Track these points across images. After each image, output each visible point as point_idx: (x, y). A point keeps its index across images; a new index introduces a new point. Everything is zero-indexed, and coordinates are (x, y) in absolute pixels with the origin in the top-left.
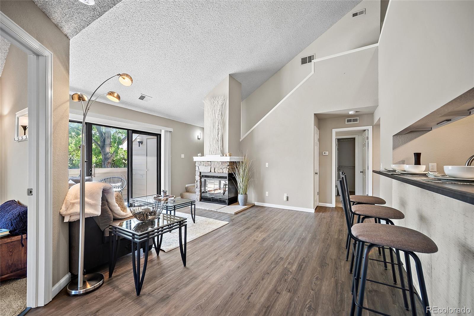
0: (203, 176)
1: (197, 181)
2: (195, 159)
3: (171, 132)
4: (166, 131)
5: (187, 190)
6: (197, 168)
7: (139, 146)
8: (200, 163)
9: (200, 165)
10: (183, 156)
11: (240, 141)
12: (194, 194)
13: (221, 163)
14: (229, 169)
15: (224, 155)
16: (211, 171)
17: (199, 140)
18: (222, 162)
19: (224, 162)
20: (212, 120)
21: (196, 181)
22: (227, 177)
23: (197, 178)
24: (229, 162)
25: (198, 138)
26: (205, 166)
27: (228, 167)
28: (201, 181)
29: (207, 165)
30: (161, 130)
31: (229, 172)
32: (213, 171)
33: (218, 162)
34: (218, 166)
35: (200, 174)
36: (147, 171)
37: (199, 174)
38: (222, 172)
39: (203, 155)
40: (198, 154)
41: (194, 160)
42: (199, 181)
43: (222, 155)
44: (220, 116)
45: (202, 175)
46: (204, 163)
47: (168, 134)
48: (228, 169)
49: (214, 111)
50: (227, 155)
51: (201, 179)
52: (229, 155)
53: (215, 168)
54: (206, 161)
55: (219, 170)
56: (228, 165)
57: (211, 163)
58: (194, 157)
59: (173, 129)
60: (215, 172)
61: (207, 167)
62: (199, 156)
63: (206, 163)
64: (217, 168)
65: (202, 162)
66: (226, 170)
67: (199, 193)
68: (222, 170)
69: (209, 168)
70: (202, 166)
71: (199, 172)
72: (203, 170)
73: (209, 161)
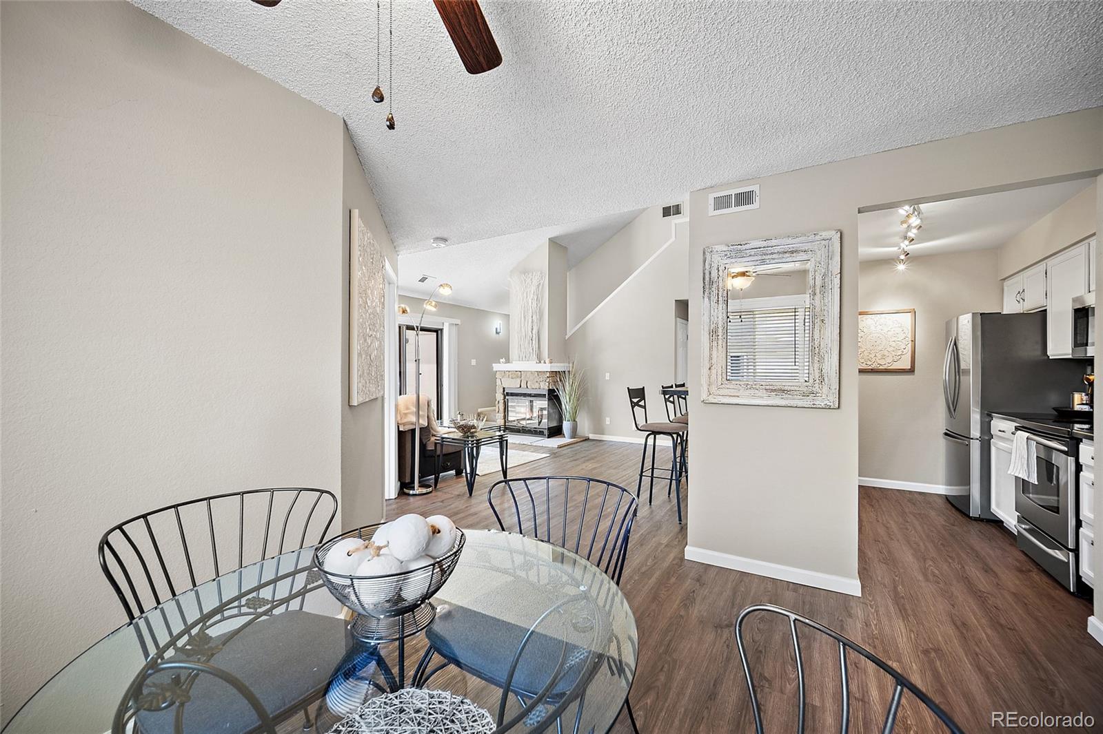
1: (498, 402)
2: (496, 367)
3: (459, 325)
4: (451, 325)
6: (498, 381)
8: (503, 374)
9: (503, 377)
10: (474, 362)
11: (567, 339)
13: (536, 374)
15: (542, 362)
16: (520, 386)
17: (498, 335)
18: (539, 373)
19: (541, 372)
20: (523, 307)
22: (546, 395)
23: (500, 397)
24: (549, 372)
25: (497, 332)
26: (512, 378)
27: (548, 380)
28: (505, 402)
29: (515, 376)
30: (443, 323)
31: (549, 387)
32: (524, 385)
33: (531, 372)
34: (531, 378)
35: (504, 391)
37: (502, 391)
38: (537, 387)
39: (508, 361)
40: (501, 360)
41: (494, 370)
42: (502, 401)
43: (537, 361)
44: (535, 302)
45: (507, 393)
46: (510, 373)
47: (455, 329)
48: (548, 382)
49: (525, 294)
50: (547, 361)
51: (505, 398)
52: (550, 361)
53: (527, 381)
54: (514, 371)
55: (534, 384)
56: (548, 376)
57: (521, 373)
58: (493, 365)
59: (460, 321)
60: (527, 388)
61: (514, 380)
62: (501, 363)
63: (512, 374)
64: (531, 381)
65: (507, 371)
66: (545, 384)
67: (502, 420)
68: (538, 385)
69: (518, 380)
70: (507, 378)
71: (502, 388)
72: (508, 383)
73: (518, 371)
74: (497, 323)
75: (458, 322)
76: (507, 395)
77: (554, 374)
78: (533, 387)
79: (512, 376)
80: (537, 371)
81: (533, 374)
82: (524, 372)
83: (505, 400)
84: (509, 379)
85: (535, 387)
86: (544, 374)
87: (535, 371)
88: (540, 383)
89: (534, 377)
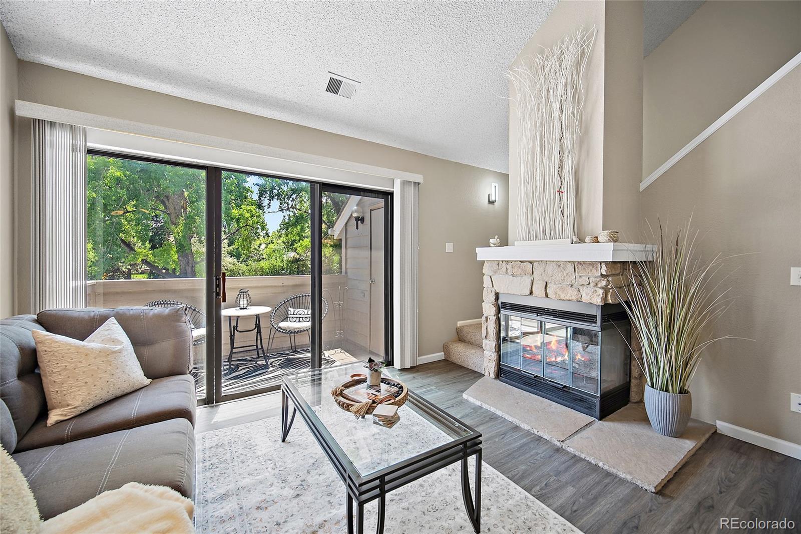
0: (505, 306)
1: (487, 318)
2: (482, 254)
3: (419, 184)
4: (405, 183)
5: (461, 337)
6: (486, 279)
7: (357, 228)
8: (496, 267)
9: (495, 272)
10: (449, 247)
11: (641, 190)
12: (478, 351)
13: (570, 268)
14: (606, 290)
15: (587, 239)
16: (531, 293)
17: (491, 206)
18: (577, 265)
19: (584, 263)
20: (538, 125)
21: (484, 319)
22: (595, 317)
23: (489, 309)
24: (606, 263)
25: (489, 201)
26: (513, 275)
27: (604, 283)
28: (498, 319)
29: (518, 272)
30: (393, 182)
31: (605, 298)
32: (538, 290)
33: (558, 264)
34: (558, 276)
35: (497, 298)
36: (371, 284)
37: (493, 298)
38: (574, 298)
39: (504, 242)
40: (491, 241)
41: (479, 258)
42: (494, 318)
43: (574, 240)
44: (568, 107)
45: (502, 303)
46: (509, 267)
47: (411, 190)
48: (602, 288)
49: (544, 94)
50: (599, 239)
51: (499, 312)
52: (609, 239)
53: (546, 282)
54: (517, 261)
55: (563, 291)
56: (604, 273)
57: (533, 265)
58: (478, 250)
59: (422, 177)
60: (548, 297)
61: (519, 278)
62: (492, 245)
63: (516, 268)
64: (555, 284)
65: (504, 262)
66: (594, 292)
67: (492, 354)
68: (575, 293)
69: (527, 280)
70: (504, 275)
71: (494, 294)
72: (507, 286)
73: (526, 261)
74: (490, 189)
75: (419, 178)
76: (501, 306)
77: (618, 267)
78: (562, 297)
79: (515, 270)
80: (573, 262)
81: (563, 268)
82: (539, 263)
83: (499, 316)
84: (506, 276)
85: (567, 298)
86: (593, 267)
87: (569, 262)
88: (581, 288)
89: (565, 275)
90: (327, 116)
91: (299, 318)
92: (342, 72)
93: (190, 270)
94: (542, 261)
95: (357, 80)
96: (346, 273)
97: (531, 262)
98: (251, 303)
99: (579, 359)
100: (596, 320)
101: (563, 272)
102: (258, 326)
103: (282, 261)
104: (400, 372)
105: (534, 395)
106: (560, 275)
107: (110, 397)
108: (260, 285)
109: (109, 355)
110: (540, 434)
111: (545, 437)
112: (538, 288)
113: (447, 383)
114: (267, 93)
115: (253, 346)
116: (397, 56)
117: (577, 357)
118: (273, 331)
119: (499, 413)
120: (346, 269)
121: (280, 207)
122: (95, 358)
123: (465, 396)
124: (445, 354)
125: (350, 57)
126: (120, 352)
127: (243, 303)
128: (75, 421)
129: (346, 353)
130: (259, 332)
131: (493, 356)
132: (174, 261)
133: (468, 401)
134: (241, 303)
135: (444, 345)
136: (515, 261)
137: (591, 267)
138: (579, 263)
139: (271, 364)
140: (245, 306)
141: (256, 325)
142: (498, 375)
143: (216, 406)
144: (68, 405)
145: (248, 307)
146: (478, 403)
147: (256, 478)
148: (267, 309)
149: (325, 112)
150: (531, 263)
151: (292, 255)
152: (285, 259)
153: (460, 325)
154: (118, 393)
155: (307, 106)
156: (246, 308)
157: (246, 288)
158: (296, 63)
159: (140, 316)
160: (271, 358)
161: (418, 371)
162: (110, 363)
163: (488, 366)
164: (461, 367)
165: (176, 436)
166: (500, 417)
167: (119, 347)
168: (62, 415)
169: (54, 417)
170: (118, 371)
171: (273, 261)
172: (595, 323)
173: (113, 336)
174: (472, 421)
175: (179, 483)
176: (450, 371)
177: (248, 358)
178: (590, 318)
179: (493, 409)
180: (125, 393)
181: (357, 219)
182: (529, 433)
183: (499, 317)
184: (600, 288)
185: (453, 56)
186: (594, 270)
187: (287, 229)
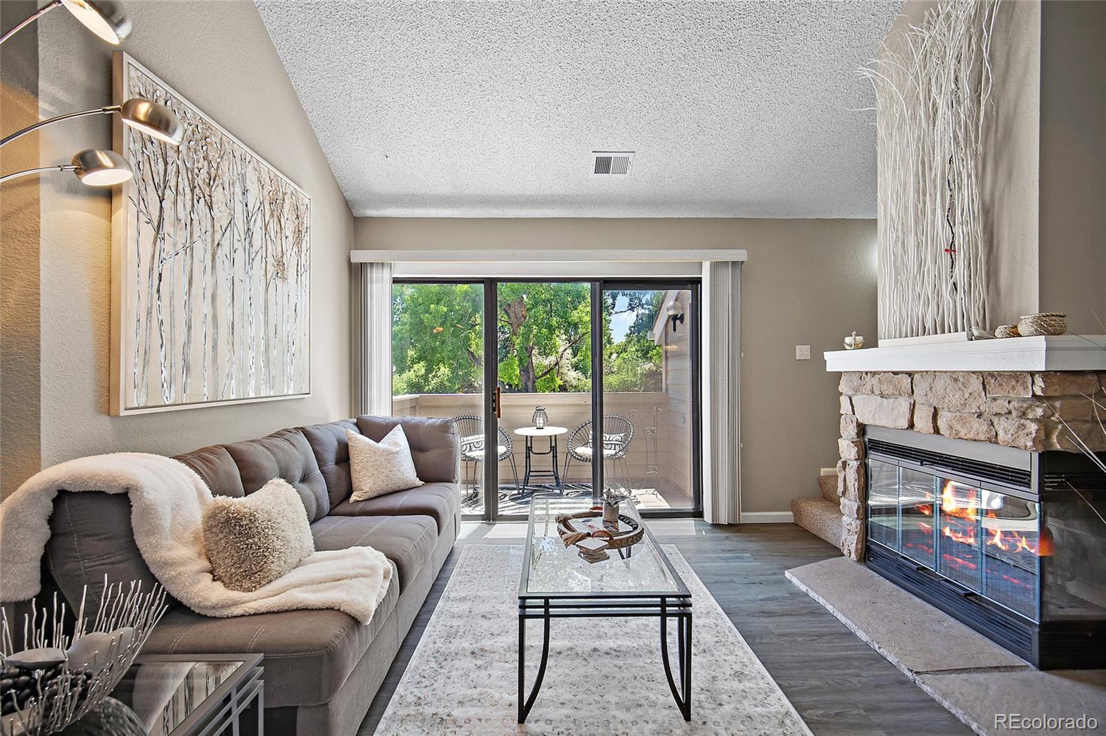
0: (877, 446)
1: (844, 462)
2: (835, 361)
3: (742, 263)
4: (716, 266)
5: (825, 493)
6: (844, 401)
7: (675, 330)
8: (856, 382)
9: (856, 391)
10: (803, 352)
13: (976, 384)
14: (1046, 425)
15: (998, 331)
16: (911, 426)
18: (987, 378)
19: (1000, 374)
21: (840, 464)
22: (1029, 474)
23: (847, 449)
24: (1040, 374)
26: (882, 396)
27: (1039, 412)
28: (864, 467)
29: (889, 390)
30: (701, 264)
31: (1044, 441)
32: (921, 421)
33: (954, 377)
34: (955, 398)
35: (862, 432)
37: (854, 431)
38: (984, 437)
39: (871, 342)
40: (848, 340)
41: (830, 368)
42: (857, 464)
43: (976, 333)
45: (871, 441)
46: (875, 381)
47: (727, 275)
48: (1036, 420)
50: (1021, 330)
51: (866, 456)
52: (1036, 330)
53: (935, 407)
54: (888, 372)
55: (964, 424)
56: (1039, 393)
57: (912, 379)
58: (828, 355)
59: (746, 253)
60: (939, 433)
61: (891, 400)
62: (848, 347)
63: (885, 382)
64: (950, 411)
65: (869, 374)
66: (1019, 427)
67: (853, 522)
68: (985, 428)
69: (904, 405)
70: (868, 394)
71: (855, 424)
72: (873, 412)
73: (902, 372)
75: (740, 255)
76: (867, 445)
78: (962, 434)
79: (884, 387)
80: (980, 372)
81: (963, 384)
82: (921, 376)
83: (867, 461)
84: (872, 397)
85: (971, 436)
86: (1017, 382)
87: (974, 372)
88: (995, 420)
89: (967, 395)
90: (603, 201)
91: (615, 444)
92: (612, 146)
93: (531, 386)
94: (927, 372)
95: (630, 150)
96: (667, 390)
97: (910, 374)
98: (548, 423)
99: (1023, 548)
100: (1030, 481)
101: (963, 391)
102: (554, 449)
103: (635, 375)
104: (710, 528)
105: (918, 600)
106: (957, 396)
107: (389, 490)
108: (560, 403)
109: (389, 455)
110: (883, 652)
111: (890, 659)
112: (921, 418)
113: (772, 554)
114: (533, 193)
115: (550, 471)
116: (675, 106)
117: (1019, 544)
118: (569, 456)
119: (829, 608)
120: (667, 385)
121: (630, 304)
122: (380, 456)
123: (787, 574)
124: (795, 515)
125: (614, 127)
126: (397, 453)
127: (540, 421)
128: (364, 503)
129: (658, 495)
130: (555, 457)
131: (854, 526)
132: (517, 376)
133: (791, 582)
134: (538, 422)
135: (792, 501)
136: (885, 372)
137: (1014, 383)
138: (991, 374)
139: (567, 494)
140: (541, 425)
141: (551, 447)
142: (865, 558)
143: (493, 524)
144: (362, 490)
145: (545, 427)
146: (803, 588)
147: (495, 593)
148: (562, 430)
149: (600, 196)
150: (909, 376)
151: (648, 366)
152: (639, 372)
153: (825, 474)
154: (396, 488)
155: (577, 195)
156: (542, 428)
157: (542, 406)
158: (555, 154)
159: (418, 425)
160: (569, 488)
161: (739, 531)
162: (389, 461)
163: (849, 541)
164: (816, 538)
165: (416, 526)
166: (830, 614)
167: (398, 449)
168: (357, 496)
169: (353, 498)
170: (395, 469)
171: (624, 376)
172: (1028, 485)
173: (396, 440)
174: (777, 608)
175: (398, 557)
176: (792, 539)
177: (547, 485)
178: (1020, 477)
179: (822, 601)
180: (400, 489)
181: (675, 318)
182: (867, 646)
183: (865, 463)
184: (1033, 420)
185: (762, 77)
186: (1019, 388)
187: (639, 334)
